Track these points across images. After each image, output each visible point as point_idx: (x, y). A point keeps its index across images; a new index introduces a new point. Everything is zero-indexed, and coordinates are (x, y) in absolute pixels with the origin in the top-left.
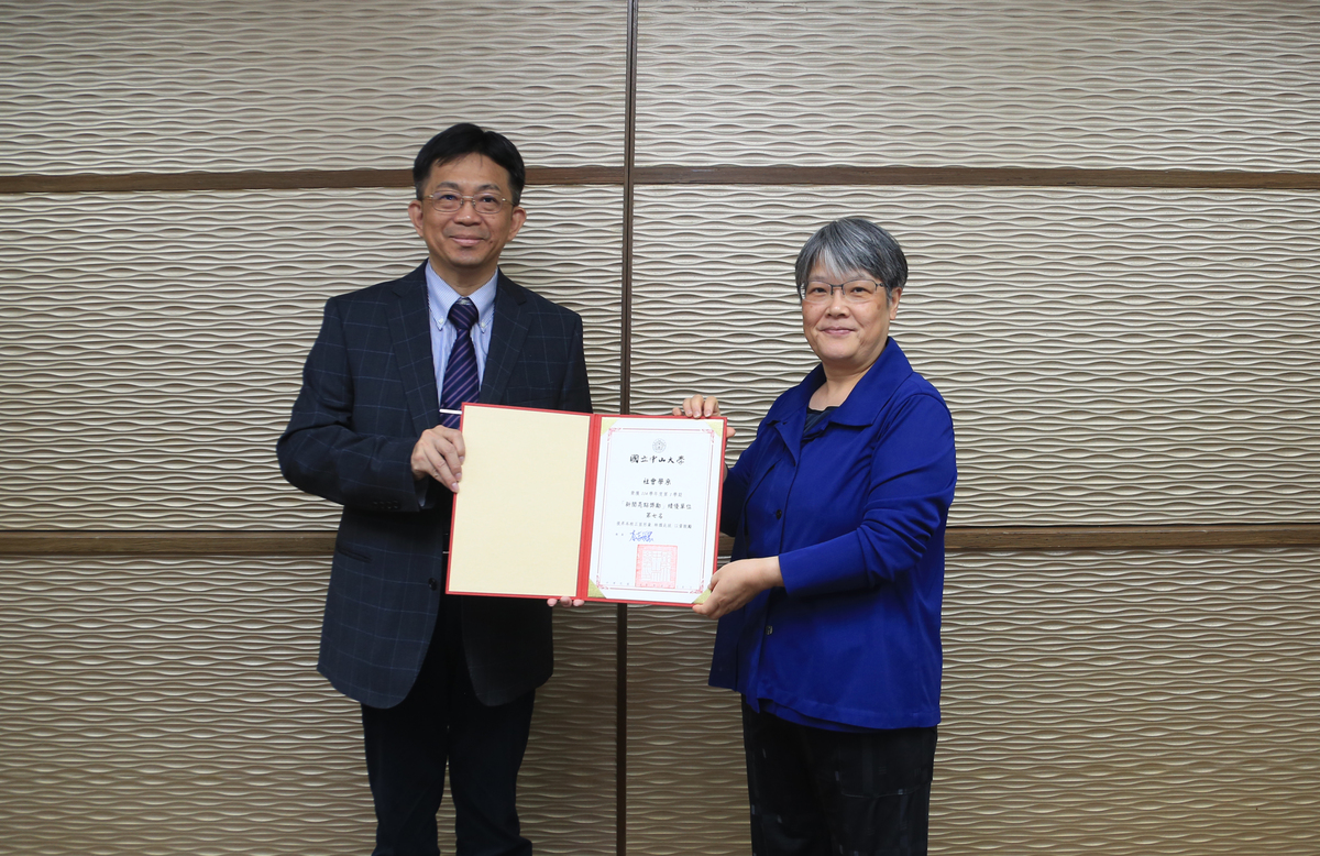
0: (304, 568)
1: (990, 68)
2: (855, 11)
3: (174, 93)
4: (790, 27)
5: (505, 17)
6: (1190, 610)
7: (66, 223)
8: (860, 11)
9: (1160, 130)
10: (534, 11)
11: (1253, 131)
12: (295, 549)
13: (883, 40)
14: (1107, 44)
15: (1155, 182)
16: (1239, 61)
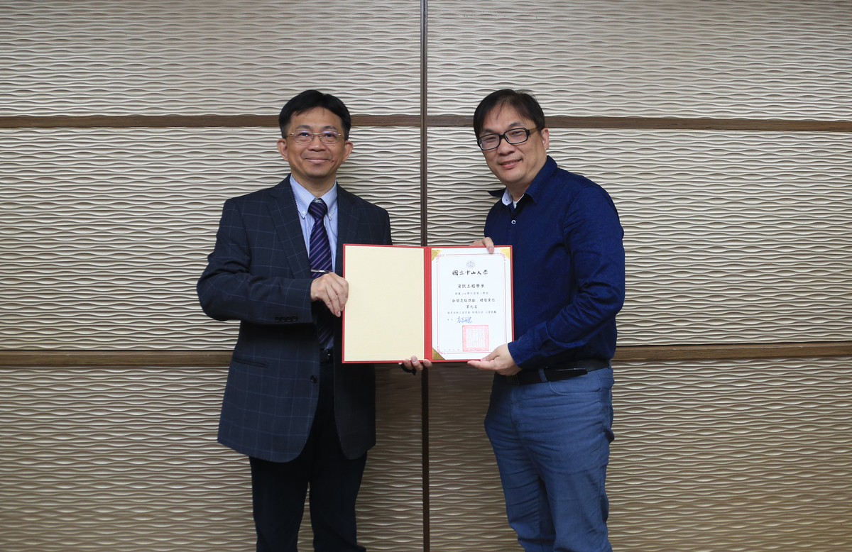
0: (210, 375)
1: (654, 55)
2: (567, 19)
3: (121, 64)
4: (526, 28)
5: (340, 19)
6: (794, 397)
7: (46, 147)
8: (570, 19)
9: (763, 94)
10: (359, 16)
11: (821, 96)
12: (204, 363)
13: (586, 37)
14: (727, 41)
15: (761, 127)
16: (810, 53)
